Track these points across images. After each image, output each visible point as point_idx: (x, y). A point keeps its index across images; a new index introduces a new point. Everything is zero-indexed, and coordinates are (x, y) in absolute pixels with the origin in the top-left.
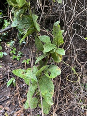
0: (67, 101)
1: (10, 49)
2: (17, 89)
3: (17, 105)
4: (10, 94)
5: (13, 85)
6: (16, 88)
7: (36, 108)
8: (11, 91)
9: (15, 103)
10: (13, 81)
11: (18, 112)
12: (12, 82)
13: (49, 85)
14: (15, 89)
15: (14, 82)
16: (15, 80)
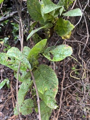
0: (68, 103)
1: (4, 46)
2: (12, 91)
3: (11, 110)
4: (4, 97)
5: (7, 87)
6: (10, 90)
7: (33, 113)
8: (4, 93)
9: (9, 107)
10: (6, 82)
11: (12, 118)
12: (6, 84)
13: (50, 79)
14: (9, 92)
15: (8, 83)
16: (8, 81)
